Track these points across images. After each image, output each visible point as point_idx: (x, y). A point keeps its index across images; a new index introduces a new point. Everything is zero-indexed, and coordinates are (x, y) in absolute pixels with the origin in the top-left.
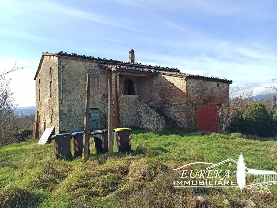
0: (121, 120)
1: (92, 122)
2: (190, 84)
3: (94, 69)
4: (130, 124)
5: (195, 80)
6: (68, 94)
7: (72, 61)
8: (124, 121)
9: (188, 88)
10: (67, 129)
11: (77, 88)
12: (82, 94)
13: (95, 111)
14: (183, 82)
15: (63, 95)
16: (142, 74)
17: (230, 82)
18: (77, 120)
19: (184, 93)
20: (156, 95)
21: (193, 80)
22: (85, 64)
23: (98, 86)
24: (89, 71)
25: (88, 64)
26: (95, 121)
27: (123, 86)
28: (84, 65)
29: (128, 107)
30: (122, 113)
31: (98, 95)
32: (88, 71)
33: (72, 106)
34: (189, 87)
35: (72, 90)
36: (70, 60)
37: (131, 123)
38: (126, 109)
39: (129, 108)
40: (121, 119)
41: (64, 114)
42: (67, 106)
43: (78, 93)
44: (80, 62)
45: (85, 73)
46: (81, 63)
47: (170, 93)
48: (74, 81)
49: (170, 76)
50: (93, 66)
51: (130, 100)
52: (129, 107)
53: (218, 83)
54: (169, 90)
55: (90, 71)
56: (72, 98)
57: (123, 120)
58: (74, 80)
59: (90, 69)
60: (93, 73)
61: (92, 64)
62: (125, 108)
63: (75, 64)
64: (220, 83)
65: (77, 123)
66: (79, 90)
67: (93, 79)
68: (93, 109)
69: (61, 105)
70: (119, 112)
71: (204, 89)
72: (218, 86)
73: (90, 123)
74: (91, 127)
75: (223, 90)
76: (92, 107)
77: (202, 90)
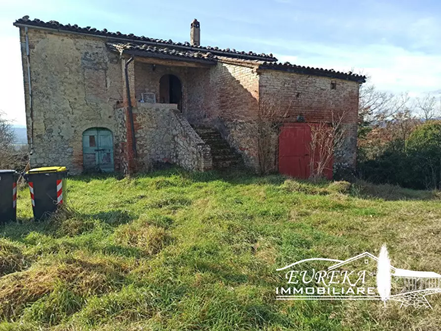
0: (141, 151)
1: (97, 153)
2: (269, 82)
3: (97, 53)
4: (158, 158)
5: (281, 73)
6: (44, 99)
7: (49, 36)
8: (146, 152)
9: (264, 89)
11: (62, 88)
12: (72, 100)
13: (102, 132)
14: (255, 77)
15: (35, 101)
16: (185, 63)
17: (361, 79)
18: (64, 149)
19: (255, 99)
20: (214, 104)
21: (274, 73)
22: (77, 42)
23: (106, 86)
24: (85, 57)
25: (82, 42)
26: (103, 150)
27: (158, 88)
28: (75, 44)
29: (155, 126)
30: (141, 137)
31: (106, 103)
32: (83, 57)
33: (54, 123)
34: (265, 86)
35: (51, 92)
36: (45, 33)
37: (162, 156)
38: (151, 129)
39: (157, 128)
40: (140, 148)
41: (37, 136)
42: (44, 122)
43: (64, 99)
44: (65, 38)
45: (77, 59)
46: (69, 41)
47: (234, 99)
48: (56, 75)
49: (234, 66)
50: (94, 46)
51: (159, 112)
52: (157, 126)
53: (334, 81)
54: (232, 95)
55: (87, 57)
56: (53, 106)
57: (143, 151)
58: (56, 73)
59: (86, 53)
60: (94, 60)
61: (92, 43)
62: (147, 128)
63: (54, 40)
64: (338, 81)
65: (65, 155)
66: (67, 92)
67: (94, 73)
68: (98, 129)
69: (30, 119)
70: (136, 136)
71: (299, 92)
72: (333, 86)
73: (95, 154)
74: (95, 161)
75: (344, 96)
76: (94, 126)
77: (296, 94)
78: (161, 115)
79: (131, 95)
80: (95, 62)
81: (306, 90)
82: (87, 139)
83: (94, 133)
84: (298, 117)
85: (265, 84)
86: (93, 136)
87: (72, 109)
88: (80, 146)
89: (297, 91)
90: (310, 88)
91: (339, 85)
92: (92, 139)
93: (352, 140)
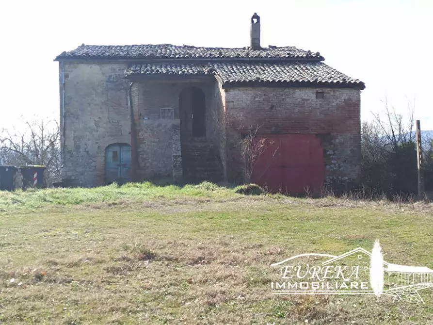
0: (143, 164)
1: (119, 168)
7: (81, 66)
12: (97, 119)
15: (67, 121)
18: (89, 163)
23: (127, 105)
26: (124, 165)
29: (157, 140)
30: (143, 151)
31: (126, 120)
32: (108, 80)
33: (81, 140)
36: (78, 63)
38: (152, 144)
39: (158, 143)
41: (68, 152)
42: (74, 139)
43: (91, 118)
44: (93, 66)
45: (102, 83)
51: (160, 128)
52: (159, 141)
56: (82, 125)
62: (149, 143)
64: (326, 90)
65: (90, 168)
66: (93, 112)
67: (116, 93)
68: (120, 145)
69: (63, 137)
71: (274, 104)
72: (319, 95)
74: (117, 175)
75: (337, 104)
76: (116, 141)
77: (270, 106)
78: (163, 130)
81: (282, 102)
82: (110, 154)
83: (117, 149)
84: (273, 128)
85: (232, 100)
86: (116, 152)
87: (97, 127)
88: (102, 160)
89: (270, 104)
90: (288, 100)
91: (329, 93)
92: (115, 153)
93: (352, 151)
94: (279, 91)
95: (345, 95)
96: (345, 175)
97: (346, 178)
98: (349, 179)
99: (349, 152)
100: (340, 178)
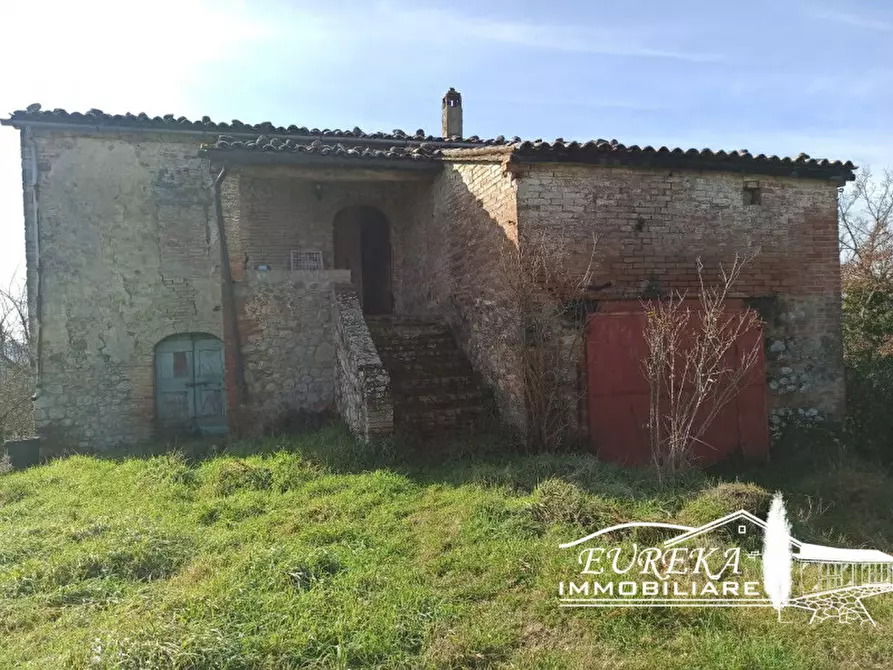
0: (257, 385)
1: (191, 391)
2: (548, 196)
3: (186, 170)
4: (302, 402)
6: (68, 277)
7: (82, 142)
8: (270, 387)
9: (534, 213)
10: (66, 417)
11: (109, 250)
12: (130, 275)
13: (203, 344)
14: (508, 186)
15: (47, 281)
18: (110, 385)
22: (143, 149)
23: (208, 240)
24: (160, 179)
25: (154, 151)
26: (205, 384)
27: (330, 238)
28: (138, 155)
29: (293, 324)
30: (257, 351)
31: (207, 277)
32: (156, 180)
33: (88, 327)
34: (538, 208)
35: (84, 260)
36: (74, 137)
37: (313, 398)
38: (282, 333)
39: (299, 329)
40: (257, 380)
41: (50, 358)
42: (67, 325)
43: (113, 273)
44: (116, 144)
45: (142, 187)
46: (124, 149)
47: (473, 249)
48: (94, 224)
49: (472, 166)
50: (181, 156)
51: (302, 291)
52: (299, 325)
53: (752, 181)
54: (471, 237)
55: (165, 180)
56: (88, 291)
57: (264, 387)
58: (95, 219)
59: (162, 172)
60: (181, 185)
61: (178, 149)
62: (273, 331)
63: (96, 152)
64: (766, 182)
65: (113, 397)
66: (119, 258)
67: (179, 212)
68: (194, 337)
70: (245, 350)
71: (645, 217)
72: (753, 196)
73: (186, 393)
74: (187, 409)
75: (789, 221)
76: (181, 329)
77: (632, 223)
78: (310, 298)
79: (231, 255)
80: (182, 188)
81: (663, 211)
82: (168, 360)
83: (184, 346)
84: (644, 285)
85: (536, 202)
86: (184, 353)
87: (130, 293)
88: (148, 375)
89: (635, 216)
90: (678, 205)
91: (771, 191)
92: (180, 359)
93: (825, 342)
94: (657, 180)
95: (806, 195)
96: (812, 405)
97: (815, 412)
98: (820, 413)
99: (818, 344)
100: (801, 411)
